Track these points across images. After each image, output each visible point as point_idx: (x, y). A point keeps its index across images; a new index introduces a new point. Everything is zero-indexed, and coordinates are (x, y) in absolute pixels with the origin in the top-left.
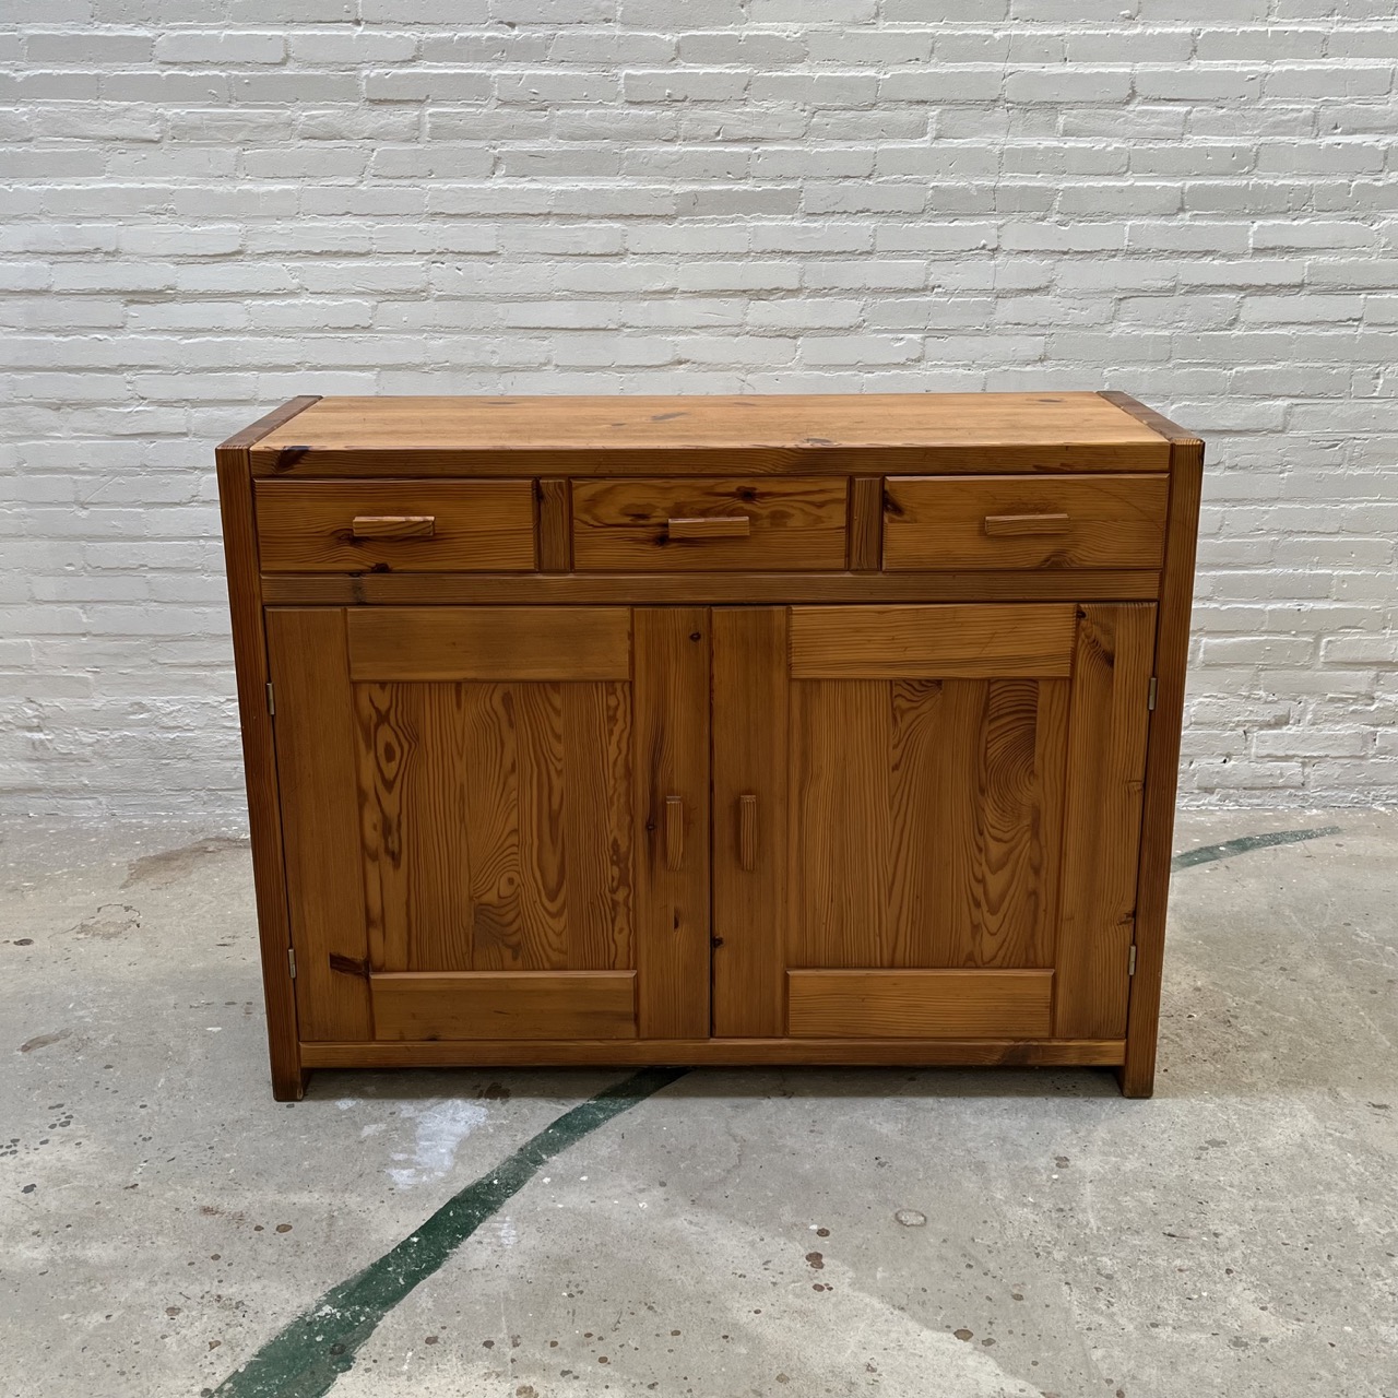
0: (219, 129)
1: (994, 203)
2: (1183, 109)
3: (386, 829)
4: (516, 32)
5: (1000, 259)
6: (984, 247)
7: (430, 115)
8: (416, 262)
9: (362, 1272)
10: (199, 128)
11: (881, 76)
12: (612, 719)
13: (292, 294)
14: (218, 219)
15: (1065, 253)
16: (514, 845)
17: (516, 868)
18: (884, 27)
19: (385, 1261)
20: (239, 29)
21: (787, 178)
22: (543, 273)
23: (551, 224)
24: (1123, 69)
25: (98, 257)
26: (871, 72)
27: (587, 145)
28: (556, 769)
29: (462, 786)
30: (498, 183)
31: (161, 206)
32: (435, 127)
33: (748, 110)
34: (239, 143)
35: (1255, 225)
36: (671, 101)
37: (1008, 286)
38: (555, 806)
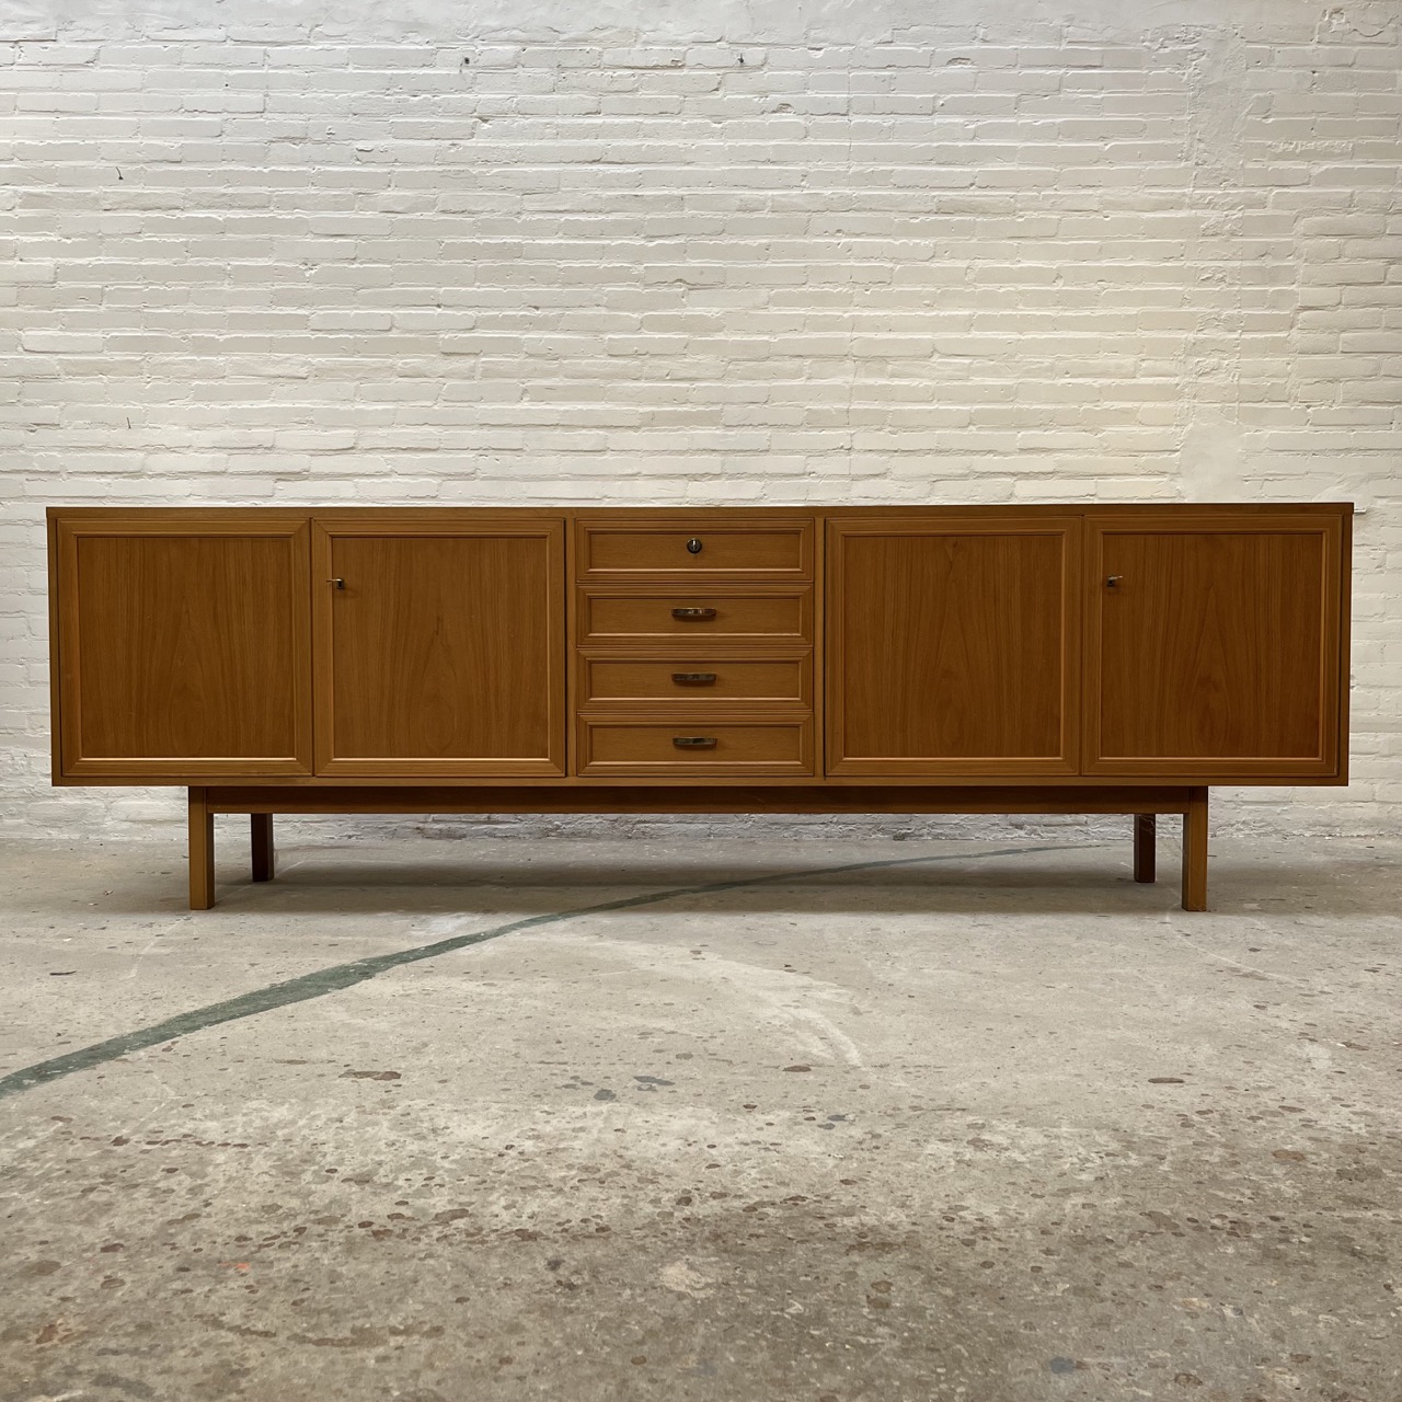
0: (346, 370)
1: (847, 419)
2: (967, 361)
4: (539, 312)
5: (854, 455)
6: (842, 447)
7: (483, 362)
8: (471, 455)
9: (385, 956)
10: (333, 370)
11: (772, 340)
13: (386, 475)
14: (340, 427)
15: (896, 451)
18: (773, 311)
19: (401, 953)
20: (364, 309)
21: (712, 403)
22: (551, 463)
23: (558, 431)
24: (927, 336)
25: (260, 451)
26: (766, 338)
27: (584, 382)
30: (525, 405)
31: (304, 419)
32: (486, 370)
33: (687, 360)
34: (358, 379)
35: (1019, 435)
36: (637, 355)
37: (860, 473)
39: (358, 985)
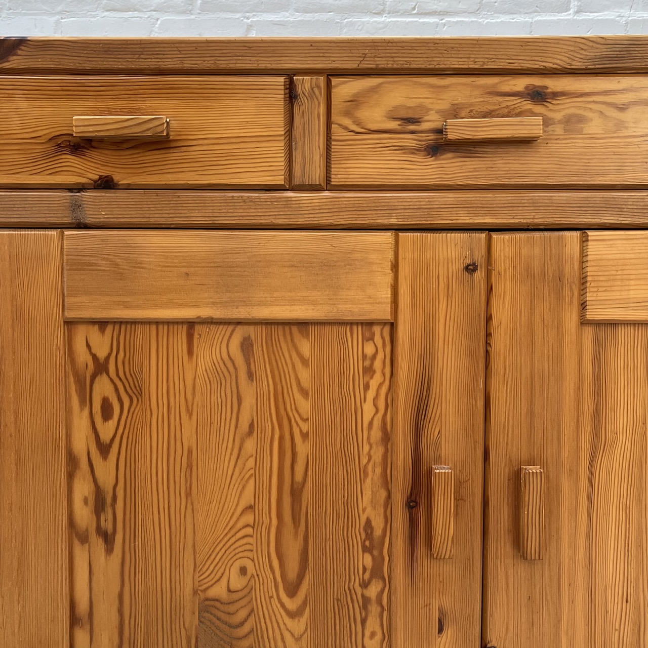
3: (99, 503)
12: (369, 371)
16: (247, 526)
17: (249, 554)
28: (301, 431)
29: (190, 451)
38: (299, 477)
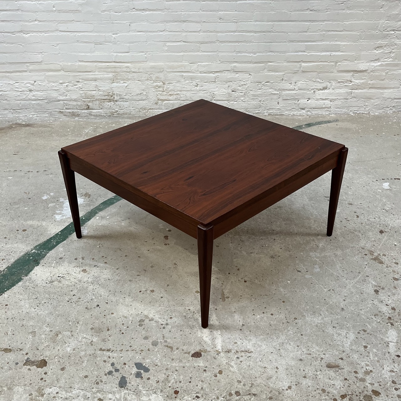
9: (44, 241)
19: (51, 238)
39: (33, 272)
